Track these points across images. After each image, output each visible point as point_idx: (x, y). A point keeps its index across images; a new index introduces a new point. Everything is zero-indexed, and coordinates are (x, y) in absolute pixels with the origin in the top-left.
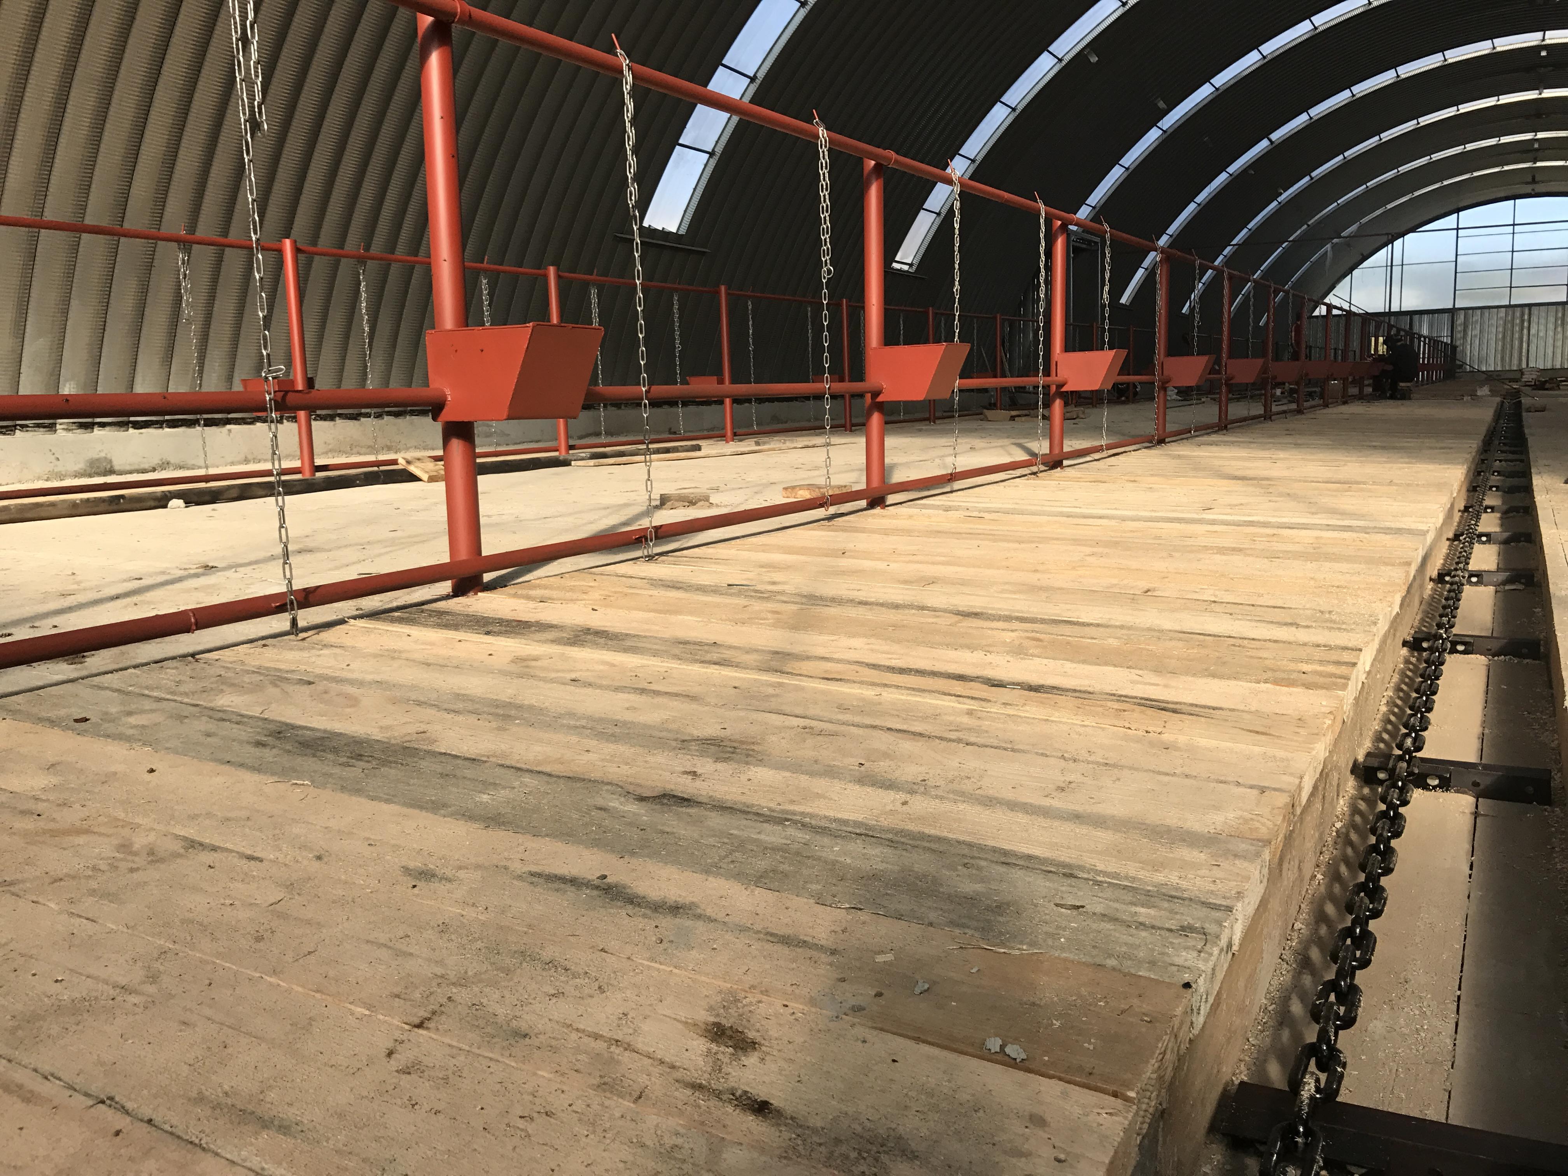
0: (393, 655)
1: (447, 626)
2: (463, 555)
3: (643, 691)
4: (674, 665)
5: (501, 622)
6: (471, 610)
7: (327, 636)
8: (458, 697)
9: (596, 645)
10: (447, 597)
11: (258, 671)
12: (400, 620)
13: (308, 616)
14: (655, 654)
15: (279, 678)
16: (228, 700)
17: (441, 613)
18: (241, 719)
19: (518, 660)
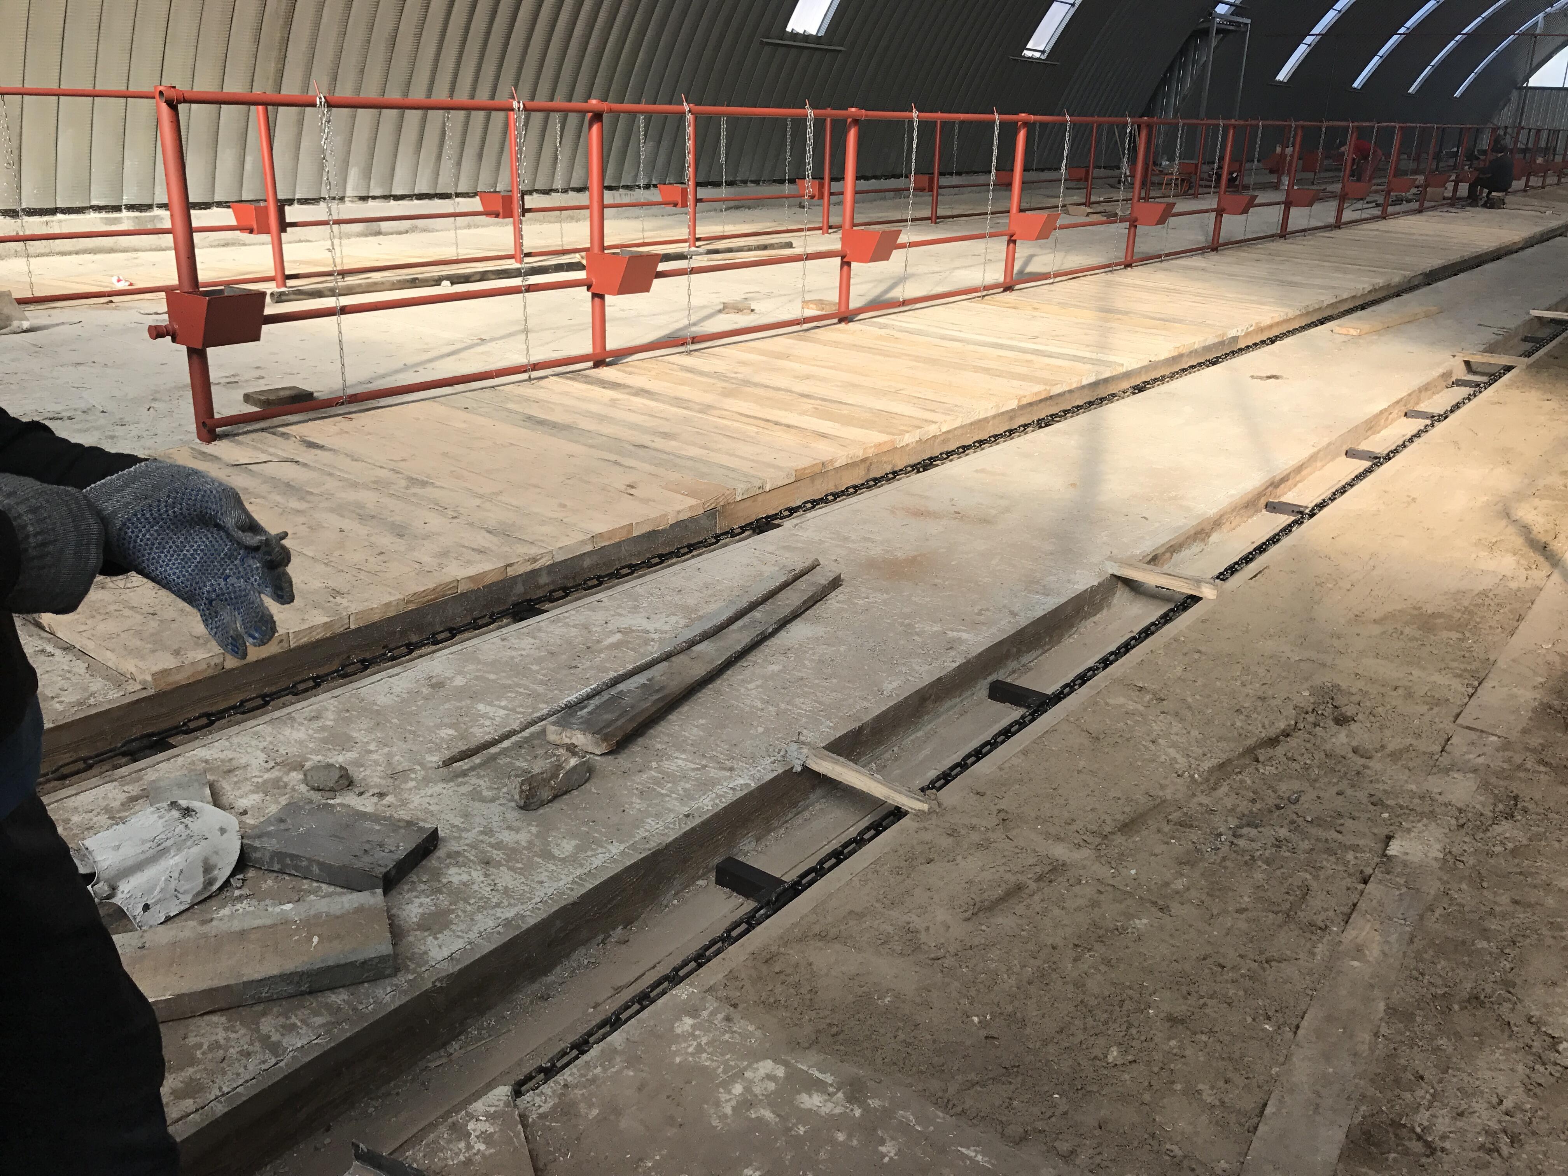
0: (566, 394)
1: (586, 382)
2: (598, 351)
3: (651, 416)
4: (668, 407)
5: (610, 383)
6: (599, 376)
7: (543, 383)
8: (588, 412)
9: (643, 397)
10: (591, 368)
11: (519, 396)
12: (570, 379)
13: (535, 374)
14: (663, 402)
15: (527, 399)
16: (510, 406)
17: (587, 376)
18: (517, 413)
19: (613, 400)
